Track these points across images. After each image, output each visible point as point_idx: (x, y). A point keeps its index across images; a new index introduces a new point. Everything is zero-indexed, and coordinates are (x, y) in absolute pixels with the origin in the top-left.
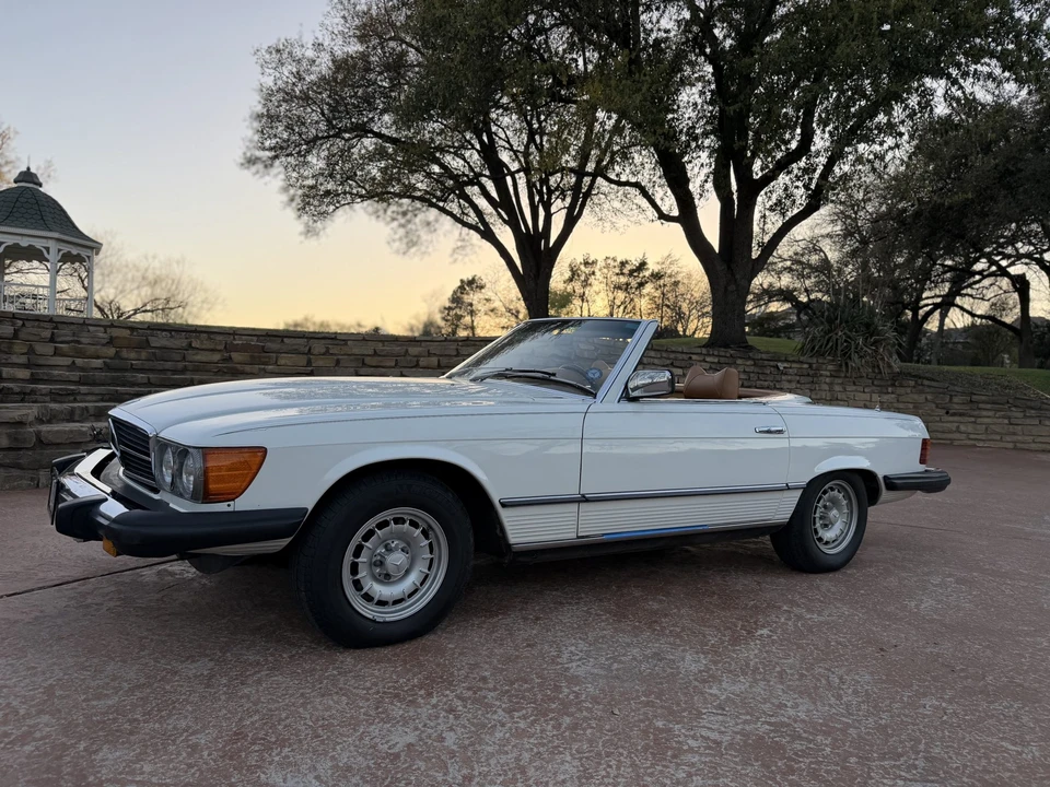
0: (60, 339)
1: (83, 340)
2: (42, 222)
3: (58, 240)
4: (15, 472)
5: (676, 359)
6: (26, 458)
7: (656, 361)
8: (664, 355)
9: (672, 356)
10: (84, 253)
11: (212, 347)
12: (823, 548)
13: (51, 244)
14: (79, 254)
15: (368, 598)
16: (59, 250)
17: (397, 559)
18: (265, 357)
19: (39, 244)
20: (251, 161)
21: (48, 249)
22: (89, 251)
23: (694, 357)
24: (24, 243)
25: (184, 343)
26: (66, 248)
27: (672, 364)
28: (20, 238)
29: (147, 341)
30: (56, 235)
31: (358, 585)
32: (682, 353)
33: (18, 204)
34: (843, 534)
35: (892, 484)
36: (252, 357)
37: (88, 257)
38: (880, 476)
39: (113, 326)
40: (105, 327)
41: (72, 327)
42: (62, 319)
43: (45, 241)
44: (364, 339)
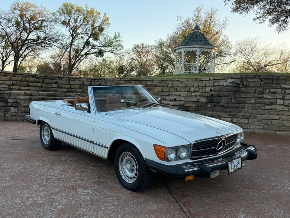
2: (196, 42)
3: (200, 47)
10: (209, 50)
13: (198, 49)
14: (207, 51)
16: (200, 51)
18: (151, 88)
19: (194, 50)
21: (197, 51)
22: (211, 49)
24: (191, 50)
26: (202, 50)
28: (189, 49)
33: (191, 38)
36: (147, 88)
37: (210, 52)
39: (120, 80)
40: (119, 80)
41: (110, 81)
42: (107, 79)
43: (196, 48)
44: (188, 81)
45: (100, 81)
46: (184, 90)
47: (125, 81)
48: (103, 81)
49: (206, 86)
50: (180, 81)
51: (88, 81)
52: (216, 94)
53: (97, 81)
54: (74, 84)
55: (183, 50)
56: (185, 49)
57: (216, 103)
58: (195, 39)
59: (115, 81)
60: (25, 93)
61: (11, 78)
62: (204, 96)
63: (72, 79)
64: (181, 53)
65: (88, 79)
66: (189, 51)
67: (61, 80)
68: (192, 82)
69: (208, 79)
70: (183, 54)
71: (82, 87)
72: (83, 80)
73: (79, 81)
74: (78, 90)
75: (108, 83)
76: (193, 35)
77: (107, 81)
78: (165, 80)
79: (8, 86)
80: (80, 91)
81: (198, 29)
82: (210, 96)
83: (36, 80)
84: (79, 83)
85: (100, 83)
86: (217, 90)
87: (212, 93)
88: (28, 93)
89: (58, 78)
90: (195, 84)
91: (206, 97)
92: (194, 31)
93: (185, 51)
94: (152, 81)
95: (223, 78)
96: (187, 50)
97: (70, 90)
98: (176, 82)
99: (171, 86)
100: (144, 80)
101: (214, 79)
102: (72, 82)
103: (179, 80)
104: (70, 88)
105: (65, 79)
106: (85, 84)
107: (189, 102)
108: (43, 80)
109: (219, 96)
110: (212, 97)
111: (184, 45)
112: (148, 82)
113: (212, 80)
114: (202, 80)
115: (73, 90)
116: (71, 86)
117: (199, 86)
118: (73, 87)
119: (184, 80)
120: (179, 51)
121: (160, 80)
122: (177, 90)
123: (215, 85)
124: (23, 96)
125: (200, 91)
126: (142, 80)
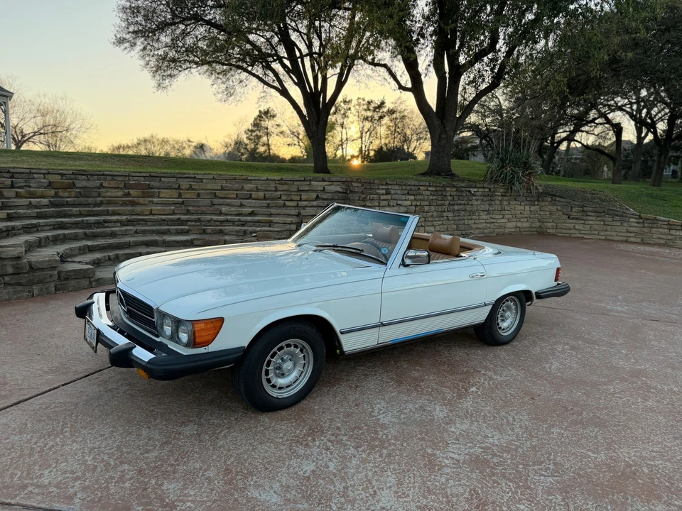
0: (17, 185)
1: (32, 185)
4: (19, 288)
5: (410, 190)
6: (24, 278)
7: (399, 192)
8: (404, 188)
9: (408, 188)
10: (1, 99)
11: (116, 186)
12: (501, 332)
15: (274, 386)
17: (288, 365)
20: (121, 41)
22: (5, 98)
23: (421, 188)
25: (97, 183)
27: (408, 193)
29: (74, 183)
31: (269, 381)
32: (414, 185)
34: (512, 324)
35: (539, 295)
38: (533, 292)
39: (49, 173)
40: (44, 174)
41: (23, 175)
42: (16, 170)
44: (214, 178)
46: (234, 196)
47: (60, 177)
50: (195, 178)
75: (32, 181)
85: (13, 183)
94: (129, 176)
98: (190, 180)
103: (193, 176)
121: (148, 175)
126: (103, 175)
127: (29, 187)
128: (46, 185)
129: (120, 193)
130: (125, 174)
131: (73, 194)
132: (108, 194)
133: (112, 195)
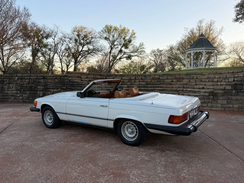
2: (202, 45)
10: (212, 51)
11: (172, 78)
13: (204, 51)
16: (206, 52)
18: (180, 80)
19: (201, 51)
21: (203, 52)
22: (214, 50)
24: (198, 51)
25: (166, 78)
26: (207, 51)
28: (197, 50)
29: (160, 78)
30: (204, 48)
33: (198, 42)
36: (177, 80)
37: (214, 52)
39: (155, 75)
40: (154, 75)
41: (148, 76)
43: (202, 50)
44: (209, 74)
45: (141, 76)
46: (208, 81)
48: (143, 76)
49: (226, 77)
50: (202, 74)
51: (133, 77)
52: (239, 83)
53: (139, 77)
54: (125, 79)
55: (192, 51)
56: (194, 51)
57: (239, 90)
58: (201, 43)
59: (152, 76)
60: (98, 86)
61: (88, 77)
62: (229, 85)
63: (123, 76)
64: (190, 54)
65: (133, 76)
66: (197, 52)
67: (116, 77)
68: (213, 75)
69: (227, 72)
70: (192, 54)
71: (130, 81)
72: (130, 76)
73: (127, 77)
74: (128, 83)
75: (147, 77)
76: (199, 40)
77: (146, 76)
78: (191, 74)
79: (87, 82)
80: (129, 84)
81: (203, 36)
82: (234, 85)
83: (102, 77)
84: (128, 78)
85: (142, 78)
86: (240, 80)
87: (235, 82)
88: (99, 86)
89: (114, 76)
90: (217, 77)
91: (231, 86)
92: (200, 38)
93: (194, 52)
94: (180, 75)
95: (241, 71)
96: (195, 51)
97: (123, 83)
98: (199, 75)
99: (196, 78)
100: (173, 74)
101: (233, 72)
102: (123, 78)
103: (202, 73)
104: (123, 82)
105: (118, 76)
106: (132, 78)
107: (218, 90)
108: (106, 77)
109: (241, 85)
110: (236, 85)
111: (193, 48)
112: (177, 76)
113: (231, 73)
114: (222, 73)
115: (125, 83)
116: (123, 80)
117: (220, 77)
118: (125, 81)
119: (206, 73)
120: (189, 52)
121: (186, 74)
122: (202, 81)
123: (235, 76)
124: (97, 88)
125: (223, 81)
126: (172, 75)
127: (147, 79)
128: (151, 79)
129: (170, 81)
130: (179, 74)
131: (156, 81)
132: (166, 81)
133: (167, 81)
